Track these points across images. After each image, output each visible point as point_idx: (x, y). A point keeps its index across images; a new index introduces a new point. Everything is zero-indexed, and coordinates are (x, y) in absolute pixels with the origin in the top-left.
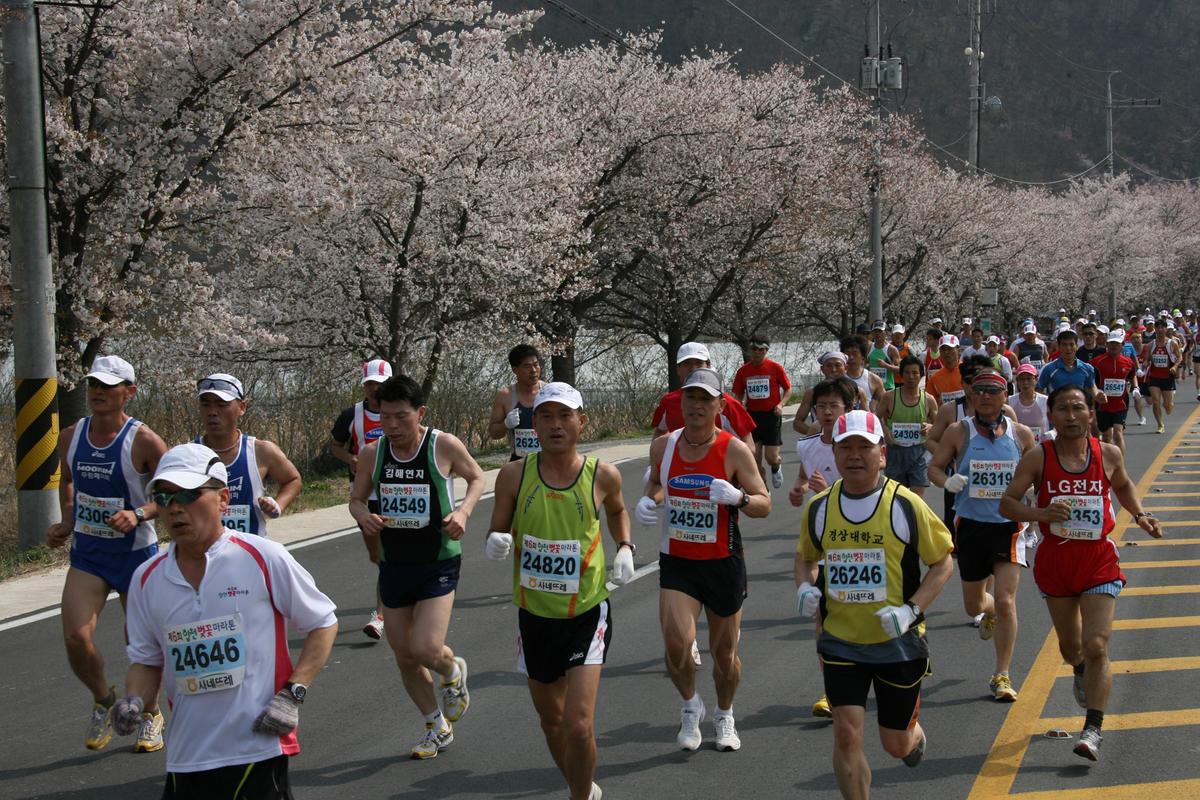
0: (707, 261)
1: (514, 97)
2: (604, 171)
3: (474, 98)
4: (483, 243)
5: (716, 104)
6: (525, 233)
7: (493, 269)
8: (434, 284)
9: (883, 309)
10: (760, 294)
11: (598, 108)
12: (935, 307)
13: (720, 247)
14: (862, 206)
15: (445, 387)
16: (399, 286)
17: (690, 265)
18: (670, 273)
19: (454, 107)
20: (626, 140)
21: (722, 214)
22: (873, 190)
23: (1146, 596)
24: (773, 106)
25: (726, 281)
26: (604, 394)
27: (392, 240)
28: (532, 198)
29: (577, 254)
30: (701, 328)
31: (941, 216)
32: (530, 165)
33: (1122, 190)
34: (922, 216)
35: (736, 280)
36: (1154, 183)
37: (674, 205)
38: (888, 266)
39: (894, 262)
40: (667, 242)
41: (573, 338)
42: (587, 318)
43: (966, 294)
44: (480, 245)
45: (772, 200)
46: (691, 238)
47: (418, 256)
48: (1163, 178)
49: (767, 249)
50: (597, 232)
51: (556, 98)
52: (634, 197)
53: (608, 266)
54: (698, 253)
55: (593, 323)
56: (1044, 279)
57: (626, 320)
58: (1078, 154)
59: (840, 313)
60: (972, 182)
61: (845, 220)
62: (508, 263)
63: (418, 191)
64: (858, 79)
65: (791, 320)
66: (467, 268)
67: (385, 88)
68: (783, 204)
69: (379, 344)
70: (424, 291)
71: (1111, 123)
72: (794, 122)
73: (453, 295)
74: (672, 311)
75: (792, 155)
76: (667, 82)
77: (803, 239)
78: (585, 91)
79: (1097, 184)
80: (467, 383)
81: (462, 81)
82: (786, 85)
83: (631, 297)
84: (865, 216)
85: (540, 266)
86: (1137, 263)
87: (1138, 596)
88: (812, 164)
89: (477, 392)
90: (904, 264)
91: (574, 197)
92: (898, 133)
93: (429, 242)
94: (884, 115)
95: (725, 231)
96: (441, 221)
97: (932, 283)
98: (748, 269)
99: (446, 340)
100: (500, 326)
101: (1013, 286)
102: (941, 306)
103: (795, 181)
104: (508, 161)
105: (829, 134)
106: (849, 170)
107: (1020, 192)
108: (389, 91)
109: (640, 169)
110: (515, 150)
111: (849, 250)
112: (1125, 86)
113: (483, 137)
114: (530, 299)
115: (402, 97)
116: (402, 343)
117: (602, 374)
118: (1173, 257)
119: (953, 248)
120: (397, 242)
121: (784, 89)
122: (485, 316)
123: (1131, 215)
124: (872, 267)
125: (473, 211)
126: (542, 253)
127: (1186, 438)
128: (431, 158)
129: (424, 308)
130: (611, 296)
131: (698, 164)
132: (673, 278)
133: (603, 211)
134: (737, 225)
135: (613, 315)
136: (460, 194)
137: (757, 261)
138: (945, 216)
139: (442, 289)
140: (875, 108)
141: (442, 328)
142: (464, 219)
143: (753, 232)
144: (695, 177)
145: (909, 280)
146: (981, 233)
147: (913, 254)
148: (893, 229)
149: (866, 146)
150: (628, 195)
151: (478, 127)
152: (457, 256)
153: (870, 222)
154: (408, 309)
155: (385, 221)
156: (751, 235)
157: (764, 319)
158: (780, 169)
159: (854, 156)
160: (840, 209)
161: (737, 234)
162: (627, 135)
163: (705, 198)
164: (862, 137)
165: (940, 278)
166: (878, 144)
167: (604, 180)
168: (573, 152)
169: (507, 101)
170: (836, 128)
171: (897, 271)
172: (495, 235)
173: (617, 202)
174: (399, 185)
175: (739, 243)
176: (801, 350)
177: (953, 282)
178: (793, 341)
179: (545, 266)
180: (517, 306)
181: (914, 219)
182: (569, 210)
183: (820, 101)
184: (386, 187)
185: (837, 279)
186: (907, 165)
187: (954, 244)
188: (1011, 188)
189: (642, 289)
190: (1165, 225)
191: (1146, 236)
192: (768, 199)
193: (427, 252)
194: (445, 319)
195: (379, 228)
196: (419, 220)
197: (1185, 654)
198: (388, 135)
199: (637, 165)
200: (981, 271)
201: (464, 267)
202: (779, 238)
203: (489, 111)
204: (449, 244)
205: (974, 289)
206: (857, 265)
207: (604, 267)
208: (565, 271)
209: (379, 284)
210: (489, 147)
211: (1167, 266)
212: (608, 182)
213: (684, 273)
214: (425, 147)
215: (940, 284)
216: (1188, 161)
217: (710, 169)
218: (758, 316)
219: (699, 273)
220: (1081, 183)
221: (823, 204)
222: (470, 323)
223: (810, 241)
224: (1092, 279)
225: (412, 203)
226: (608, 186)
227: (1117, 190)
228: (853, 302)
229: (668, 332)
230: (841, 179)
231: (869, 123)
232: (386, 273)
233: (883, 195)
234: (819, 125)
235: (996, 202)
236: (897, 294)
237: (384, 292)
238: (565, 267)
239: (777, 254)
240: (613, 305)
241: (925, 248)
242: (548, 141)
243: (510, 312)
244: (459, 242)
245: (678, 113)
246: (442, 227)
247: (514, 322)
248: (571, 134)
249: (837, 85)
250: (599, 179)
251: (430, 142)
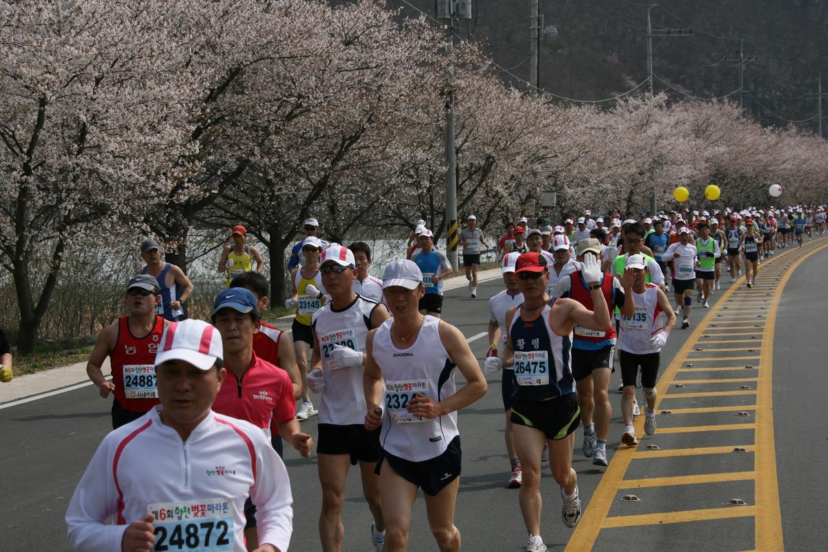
0: (304, 169)
1: (128, 23)
2: (210, 90)
3: (91, 23)
4: (100, 153)
5: (309, 31)
6: (140, 144)
7: (110, 176)
8: (57, 189)
9: (458, 210)
10: (351, 197)
11: (204, 34)
12: (503, 208)
13: (314, 157)
14: (438, 121)
15: (69, 281)
16: (24, 192)
17: (289, 173)
18: (271, 180)
19: (72, 31)
20: (230, 62)
21: (317, 128)
22: (447, 107)
23: (677, 457)
24: (359, 33)
25: (320, 187)
26: (214, 286)
27: (17, 150)
28: (145, 113)
29: (186, 163)
30: (298, 228)
31: (507, 130)
32: (143, 84)
33: (661, 107)
34: (491, 129)
35: (329, 186)
36: (688, 101)
37: (273, 120)
38: (461, 173)
39: (467, 170)
40: (268, 152)
41: (185, 237)
42: (198, 219)
43: (529, 197)
44: (98, 156)
45: (360, 115)
46: (288, 149)
47: (41, 164)
48: (695, 97)
49: (356, 159)
50: (205, 143)
51: (166, 24)
52: (238, 113)
53: (215, 173)
54: (295, 162)
55: (202, 224)
56: (596, 184)
57: (233, 221)
58: (624, 76)
59: (420, 214)
60: (533, 100)
61: (424, 133)
62: (123, 171)
63: (40, 106)
64: (433, 9)
65: (378, 220)
66: (87, 176)
67: (8, 13)
68: (369, 119)
69: (6, 244)
70: (47, 196)
71: (650, 50)
72: (378, 47)
73: (74, 199)
74: (273, 213)
75: (377, 76)
76: (266, 11)
77: (388, 150)
78: (192, 18)
79: (639, 102)
80: (89, 278)
81: (79, 8)
82: (370, 14)
83: (236, 201)
84: (441, 130)
85: (153, 174)
86: (674, 169)
87: (670, 457)
88: (394, 84)
89: (98, 286)
90: (475, 172)
91: (183, 112)
92: (468, 57)
93: (52, 152)
94: (456, 41)
95: (319, 142)
96: (62, 133)
97: (499, 188)
98: (339, 176)
99: (69, 240)
100: (118, 228)
101: (569, 191)
102: (508, 208)
103: (379, 100)
104: (123, 80)
105: (409, 59)
106: (426, 89)
107: (574, 109)
108: (12, 16)
109: (243, 88)
110: (130, 70)
111: (427, 159)
112: (663, 18)
113: (99, 59)
114: (145, 203)
115: (24, 22)
116: (28, 242)
117: (211, 269)
118: (704, 165)
119: (517, 158)
120: (22, 152)
121: (368, 19)
122: (105, 217)
123: (669, 129)
124: (448, 174)
125: (91, 124)
126: (155, 162)
127: (715, 320)
128: (53, 77)
129: (48, 211)
130: (219, 200)
131: (294, 83)
132: (273, 185)
133: (209, 125)
134: (329, 138)
135: (221, 217)
136: (80, 110)
137: (348, 169)
138: (510, 130)
139: (64, 195)
140: (448, 36)
141: (65, 229)
142: (84, 131)
143: (344, 143)
144: (292, 95)
145: (479, 185)
146: (540, 145)
147: (483, 163)
148: (465, 141)
149: (441, 69)
150: (233, 112)
151: (94, 49)
152: (78, 165)
153: (446, 135)
154: (33, 212)
155: (11, 133)
156: (342, 146)
157: (355, 219)
158: (365, 88)
159: (430, 77)
160: (419, 124)
161: (330, 145)
162: (230, 58)
163: (301, 113)
164: (438, 61)
165: (506, 184)
166: (451, 68)
167: (211, 98)
168: (181, 73)
169: (122, 26)
170: (415, 52)
171: (470, 178)
172: (112, 146)
173: (223, 117)
174: (23, 101)
175: (332, 153)
176: (387, 246)
177: (517, 187)
178: (381, 239)
179: (158, 173)
180: (133, 209)
181: (483, 133)
182: (179, 123)
183: (400, 29)
184: (11, 102)
185: (417, 185)
186: (477, 86)
187: (518, 154)
188: (567, 106)
189: (247, 194)
190: (697, 137)
191: (681, 147)
192: (356, 114)
193: (49, 161)
194: (67, 221)
195: (5, 139)
196: (43, 132)
197: (710, 506)
198: (11, 56)
199: (240, 84)
200: (542, 178)
201: (84, 174)
202: (367, 148)
203: (105, 35)
204: (70, 153)
205: (535, 193)
206: (435, 172)
207: (212, 175)
208: (176, 178)
209: (6, 189)
210: (105, 67)
211: (698, 172)
212: (214, 99)
213: (283, 180)
214: (47, 66)
215: (506, 189)
216: (717, 82)
217: (305, 88)
218: (349, 217)
219: (297, 179)
220: (626, 101)
221: (404, 119)
222: (91, 225)
223: (394, 151)
224: (636, 184)
225: (35, 117)
226: (214, 103)
227: (656, 107)
228: (431, 205)
229: (269, 231)
230: (420, 98)
231: (443, 49)
232: (12, 180)
233: (458, 111)
234: (399, 50)
235: (553, 117)
236: (469, 198)
237: (11, 197)
238: (175, 174)
239: (363, 163)
240: (221, 208)
241: (493, 157)
242: (159, 62)
243: (127, 215)
244: (79, 152)
245: (275, 38)
246: (63, 138)
247: (130, 224)
248: (180, 57)
249: (415, 15)
250: (206, 96)
251: (51, 63)
